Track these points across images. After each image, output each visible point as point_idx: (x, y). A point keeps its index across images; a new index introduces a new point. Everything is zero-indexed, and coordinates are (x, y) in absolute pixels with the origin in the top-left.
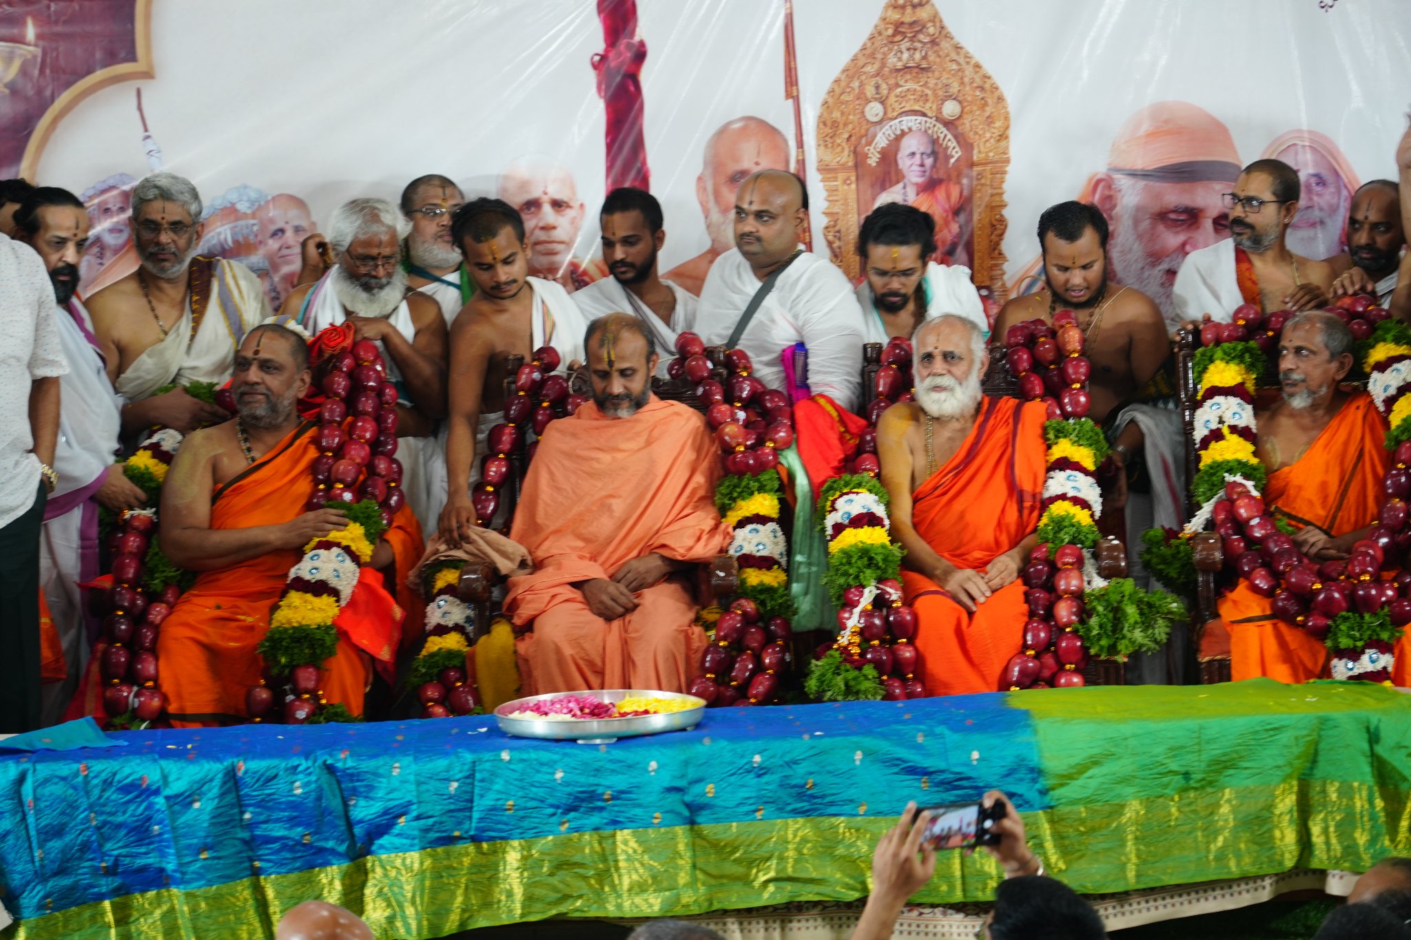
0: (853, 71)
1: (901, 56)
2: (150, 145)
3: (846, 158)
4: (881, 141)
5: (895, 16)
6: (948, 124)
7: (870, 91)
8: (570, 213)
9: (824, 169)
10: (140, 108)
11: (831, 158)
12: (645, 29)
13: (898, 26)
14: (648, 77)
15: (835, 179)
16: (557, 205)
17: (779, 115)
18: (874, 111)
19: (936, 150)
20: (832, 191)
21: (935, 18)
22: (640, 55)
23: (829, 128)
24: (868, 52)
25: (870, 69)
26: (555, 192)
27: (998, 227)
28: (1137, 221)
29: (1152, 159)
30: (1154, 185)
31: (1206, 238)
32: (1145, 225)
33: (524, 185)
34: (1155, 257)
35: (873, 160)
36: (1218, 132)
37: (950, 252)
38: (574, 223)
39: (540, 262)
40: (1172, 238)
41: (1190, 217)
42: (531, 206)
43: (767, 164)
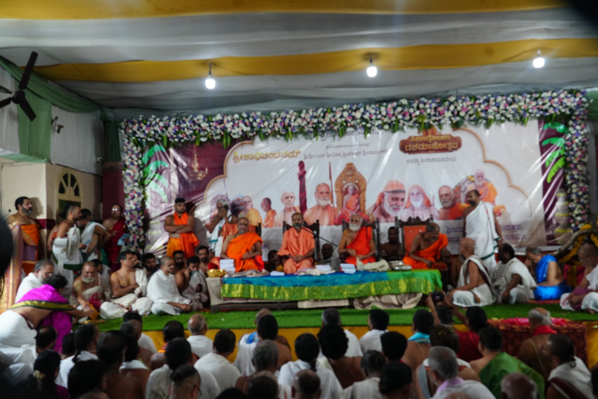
0: (341, 176)
1: (349, 173)
2: (226, 188)
3: (339, 190)
4: (345, 187)
5: (348, 166)
6: (357, 184)
7: (343, 179)
8: (293, 199)
9: (336, 192)
10: (224, 182)
11: (337, 190)
12: (306, 168)
13: (348, 168)
14: (307, 176)
16: (292, 197)
17: (328, 183)
18: (344, 182)
19: (355, 189)
20: (337, 195)
21: (354, 167)
22: (305, 173)
23: (337, 185)
24: (343, 172)
25: (344, 175)
26: (291, 195)
27: (364, 201)
28: (388, 200)
29: (390, 189)
30: (391, 194)
31: (400, 202)
32: (390, 200)
33: (286, 194)
34: (392, 205)
35: (344, 190)
36: (402, 185)
37: (357, 205)
38: (294, 200)
39: (288, 206)
40: (394, 202)
41: (397, 199)
42: (287, 198)
43: (326, 190)
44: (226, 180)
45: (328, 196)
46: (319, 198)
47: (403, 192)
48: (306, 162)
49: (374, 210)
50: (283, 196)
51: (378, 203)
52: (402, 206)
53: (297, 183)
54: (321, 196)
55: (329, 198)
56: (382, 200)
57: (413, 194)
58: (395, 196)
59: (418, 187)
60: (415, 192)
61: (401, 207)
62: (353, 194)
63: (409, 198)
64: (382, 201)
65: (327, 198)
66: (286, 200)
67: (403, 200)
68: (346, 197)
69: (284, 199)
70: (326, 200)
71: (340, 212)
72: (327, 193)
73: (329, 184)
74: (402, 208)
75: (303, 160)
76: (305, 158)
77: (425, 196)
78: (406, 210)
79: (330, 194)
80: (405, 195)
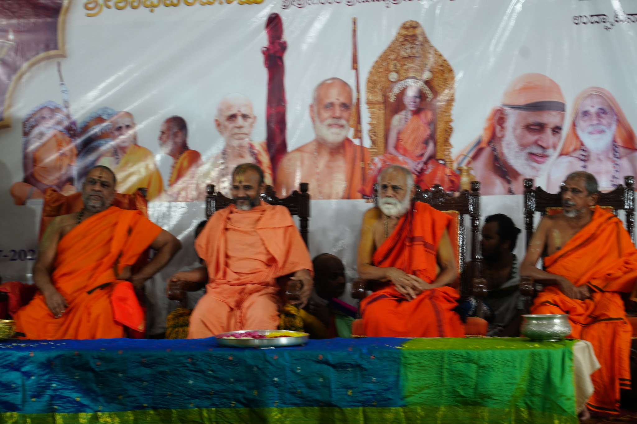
0: (384, 57)
1: (407, 50)
2: (63, 88)
3: (379, 98)
4: (396, 90)
5: (404, 32)
6: (429, 83)
7: (392, 67)
8: (250, 121)
9: (370, 103)
10: (59, 71)
11: (373, 98)
12: (288, 36)
13: (405, 36)
14: (289, 59)
15: (373, 108)
16: (245, 116)
18: (393, 76)
20: (372, 113)
21: (423, 34)
22: (282, 48)
23: (372, 84)
24: (391, 49)
25: (392, 57)
26: (244, 111)
27: (449, 131)
28: (515, 129)
29: (522, 101)
30: (524, 113)
31: (548, 138)
32: (519, 131)
33: (229, 107)
34: (523, 146)
35: (392, 99)
36: (555, 87)
37: (426, 143)
38: (251, 125)
39: (235, 143)
40: (532, 138)
41: (540, 128)
42: (232, 117)
43: (342, 100)
44: (66, 65)
45: (345, 114)
46: (322, 121)
47: (560, 107)
48: (286, 17)
49: (475, 157)
50: (220, 111)
51: (486, 139)
52: (555, 147)
53: (263, 74)
54: (326, 114)
55: (348, 121)
56: (498, 128)
57: (586, 113)
58: (533, 118)
59: (599, 94)
60: (593, 110)
61: (550, 151)
62: (417, 112)
63: (574, 125)
64: (499, 134)
65: (343, 122)
66: (230, 125)
67: (557, 130)
68: (397, 120)
69: (223, 120)
70: (342, 126)
71: (378, 162)
72: (345, 106)
73: (352, 83)
74: (553, 154)
75: (278, 10)
76: (285, 7)
77: (621, 122)
78: (565, 159)
79: (353, 109)
80: (563, 118)
